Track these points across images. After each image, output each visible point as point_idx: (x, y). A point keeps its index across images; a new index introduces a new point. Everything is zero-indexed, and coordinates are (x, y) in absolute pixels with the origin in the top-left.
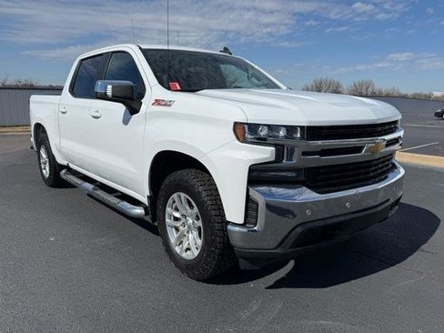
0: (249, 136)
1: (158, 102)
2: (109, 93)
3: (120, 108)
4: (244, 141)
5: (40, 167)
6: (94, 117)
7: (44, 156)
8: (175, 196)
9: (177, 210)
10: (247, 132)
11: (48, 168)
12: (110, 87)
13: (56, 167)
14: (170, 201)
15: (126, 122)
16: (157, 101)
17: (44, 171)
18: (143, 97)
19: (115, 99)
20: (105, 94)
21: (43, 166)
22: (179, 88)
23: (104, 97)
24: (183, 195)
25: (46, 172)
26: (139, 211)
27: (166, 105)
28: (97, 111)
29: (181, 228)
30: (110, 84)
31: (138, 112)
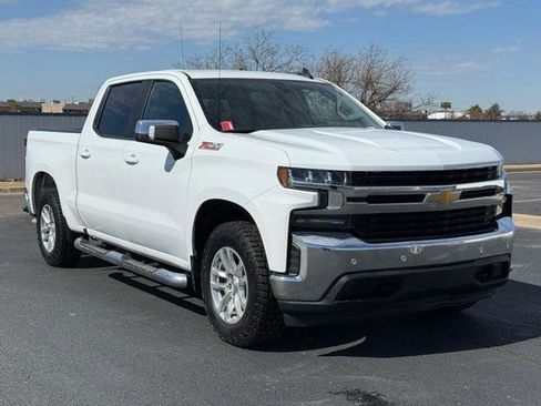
0: (293, 181)
1: (205, 145)
2: (152, 134)
3: (163, 152)
4: (288, 186)
5: (40, 238)
6: (129, 163)
7: (47, 220)
8: (221, 251)
9: (223, 269)
10: (291, 176)
11: (52, 238)
12: (152, 128)
13: (66, 235)
14: (215, 259)
15: (168, 168)
16: (204, 143)
17: (45, 243)
18: (189, 139)
19: (157, 141)
20: (147, 136)
21: (43, 236)
22: (232, 128)
23: (145, 139)
24: (228, 249)
25: (50, 244)
26: (181, 279)
27: (214, 148)
28: (133, 156)
29: (227, 291)
30: (153, 124)
31: (183, 156)
